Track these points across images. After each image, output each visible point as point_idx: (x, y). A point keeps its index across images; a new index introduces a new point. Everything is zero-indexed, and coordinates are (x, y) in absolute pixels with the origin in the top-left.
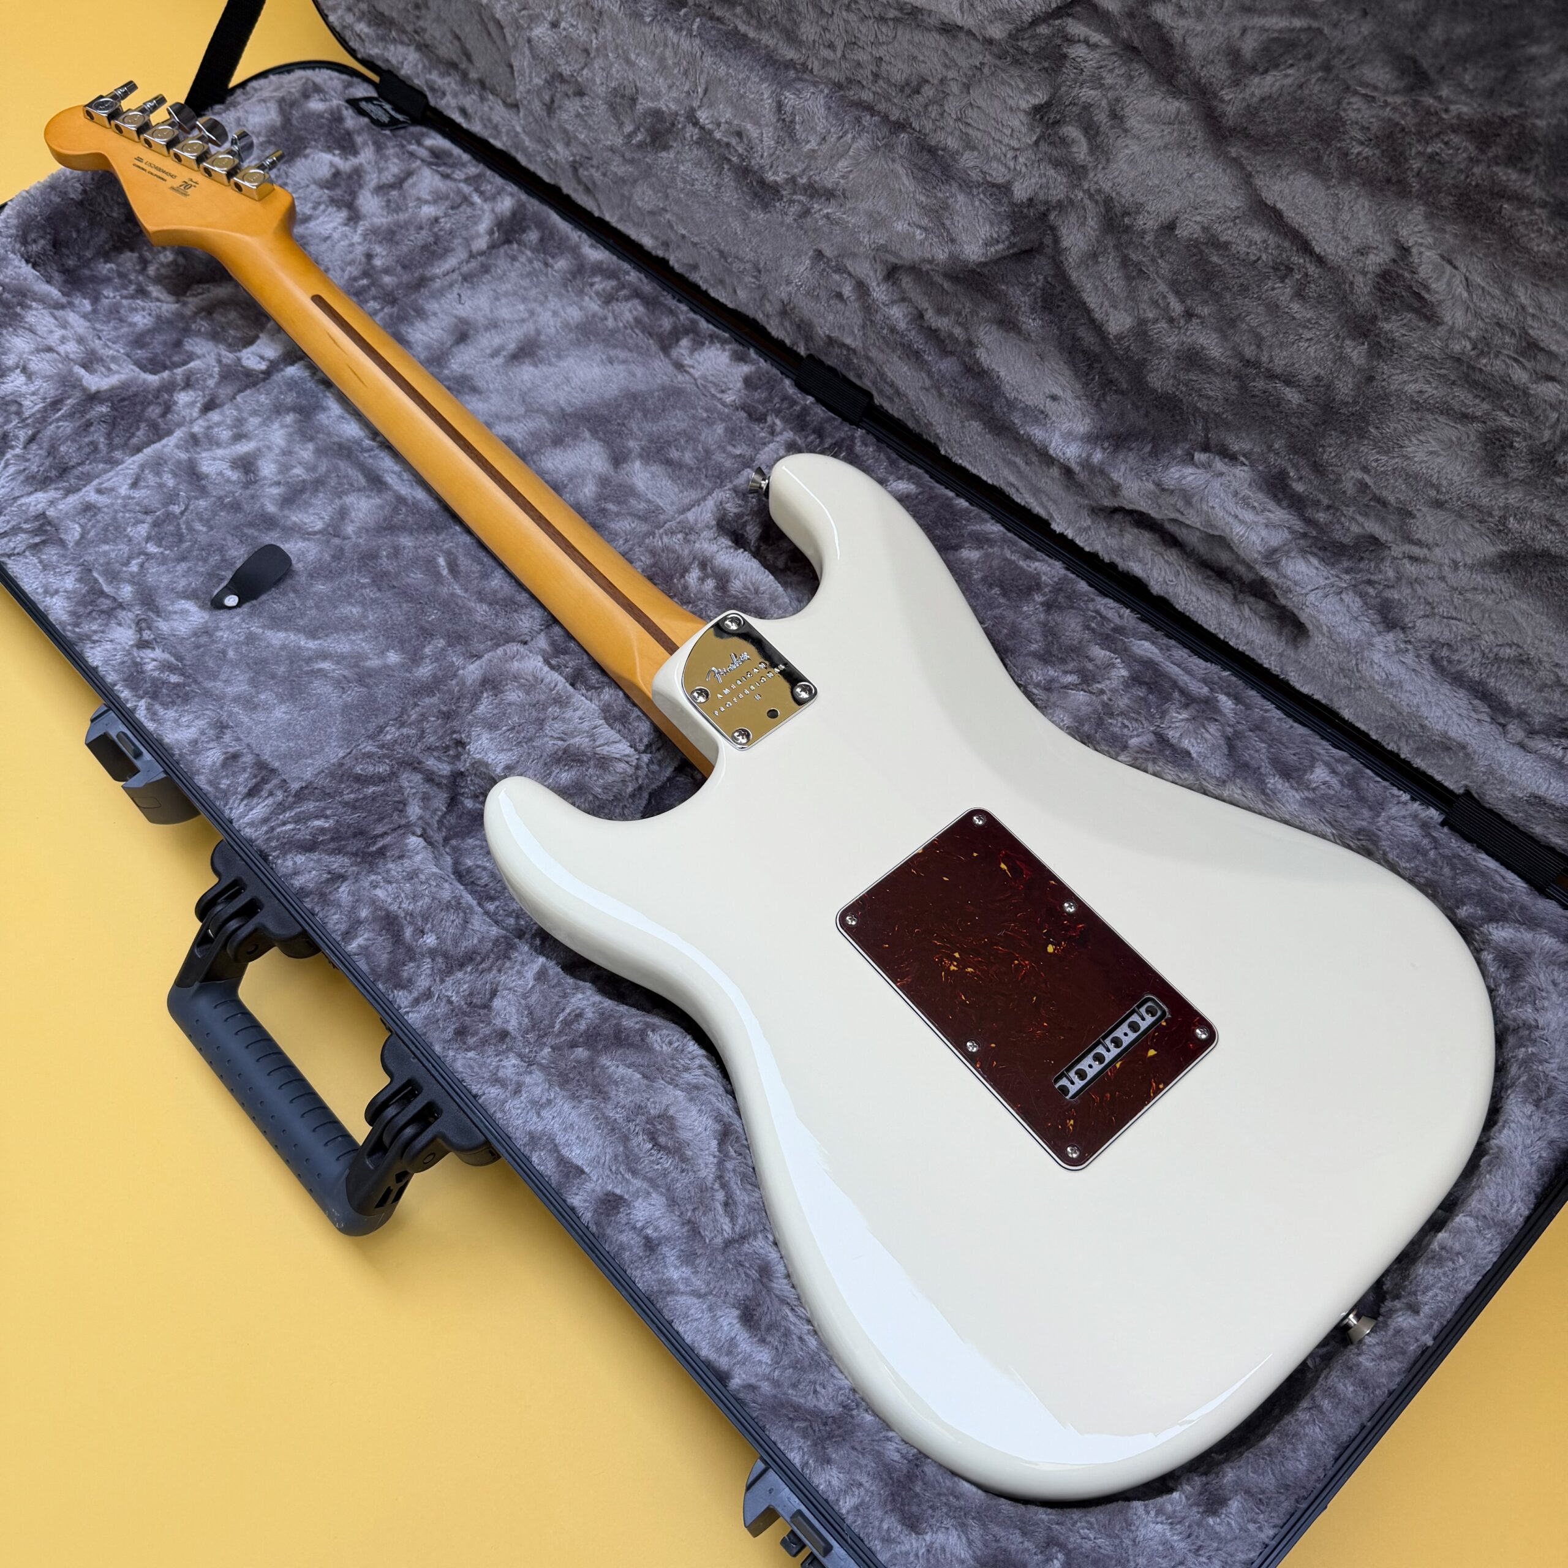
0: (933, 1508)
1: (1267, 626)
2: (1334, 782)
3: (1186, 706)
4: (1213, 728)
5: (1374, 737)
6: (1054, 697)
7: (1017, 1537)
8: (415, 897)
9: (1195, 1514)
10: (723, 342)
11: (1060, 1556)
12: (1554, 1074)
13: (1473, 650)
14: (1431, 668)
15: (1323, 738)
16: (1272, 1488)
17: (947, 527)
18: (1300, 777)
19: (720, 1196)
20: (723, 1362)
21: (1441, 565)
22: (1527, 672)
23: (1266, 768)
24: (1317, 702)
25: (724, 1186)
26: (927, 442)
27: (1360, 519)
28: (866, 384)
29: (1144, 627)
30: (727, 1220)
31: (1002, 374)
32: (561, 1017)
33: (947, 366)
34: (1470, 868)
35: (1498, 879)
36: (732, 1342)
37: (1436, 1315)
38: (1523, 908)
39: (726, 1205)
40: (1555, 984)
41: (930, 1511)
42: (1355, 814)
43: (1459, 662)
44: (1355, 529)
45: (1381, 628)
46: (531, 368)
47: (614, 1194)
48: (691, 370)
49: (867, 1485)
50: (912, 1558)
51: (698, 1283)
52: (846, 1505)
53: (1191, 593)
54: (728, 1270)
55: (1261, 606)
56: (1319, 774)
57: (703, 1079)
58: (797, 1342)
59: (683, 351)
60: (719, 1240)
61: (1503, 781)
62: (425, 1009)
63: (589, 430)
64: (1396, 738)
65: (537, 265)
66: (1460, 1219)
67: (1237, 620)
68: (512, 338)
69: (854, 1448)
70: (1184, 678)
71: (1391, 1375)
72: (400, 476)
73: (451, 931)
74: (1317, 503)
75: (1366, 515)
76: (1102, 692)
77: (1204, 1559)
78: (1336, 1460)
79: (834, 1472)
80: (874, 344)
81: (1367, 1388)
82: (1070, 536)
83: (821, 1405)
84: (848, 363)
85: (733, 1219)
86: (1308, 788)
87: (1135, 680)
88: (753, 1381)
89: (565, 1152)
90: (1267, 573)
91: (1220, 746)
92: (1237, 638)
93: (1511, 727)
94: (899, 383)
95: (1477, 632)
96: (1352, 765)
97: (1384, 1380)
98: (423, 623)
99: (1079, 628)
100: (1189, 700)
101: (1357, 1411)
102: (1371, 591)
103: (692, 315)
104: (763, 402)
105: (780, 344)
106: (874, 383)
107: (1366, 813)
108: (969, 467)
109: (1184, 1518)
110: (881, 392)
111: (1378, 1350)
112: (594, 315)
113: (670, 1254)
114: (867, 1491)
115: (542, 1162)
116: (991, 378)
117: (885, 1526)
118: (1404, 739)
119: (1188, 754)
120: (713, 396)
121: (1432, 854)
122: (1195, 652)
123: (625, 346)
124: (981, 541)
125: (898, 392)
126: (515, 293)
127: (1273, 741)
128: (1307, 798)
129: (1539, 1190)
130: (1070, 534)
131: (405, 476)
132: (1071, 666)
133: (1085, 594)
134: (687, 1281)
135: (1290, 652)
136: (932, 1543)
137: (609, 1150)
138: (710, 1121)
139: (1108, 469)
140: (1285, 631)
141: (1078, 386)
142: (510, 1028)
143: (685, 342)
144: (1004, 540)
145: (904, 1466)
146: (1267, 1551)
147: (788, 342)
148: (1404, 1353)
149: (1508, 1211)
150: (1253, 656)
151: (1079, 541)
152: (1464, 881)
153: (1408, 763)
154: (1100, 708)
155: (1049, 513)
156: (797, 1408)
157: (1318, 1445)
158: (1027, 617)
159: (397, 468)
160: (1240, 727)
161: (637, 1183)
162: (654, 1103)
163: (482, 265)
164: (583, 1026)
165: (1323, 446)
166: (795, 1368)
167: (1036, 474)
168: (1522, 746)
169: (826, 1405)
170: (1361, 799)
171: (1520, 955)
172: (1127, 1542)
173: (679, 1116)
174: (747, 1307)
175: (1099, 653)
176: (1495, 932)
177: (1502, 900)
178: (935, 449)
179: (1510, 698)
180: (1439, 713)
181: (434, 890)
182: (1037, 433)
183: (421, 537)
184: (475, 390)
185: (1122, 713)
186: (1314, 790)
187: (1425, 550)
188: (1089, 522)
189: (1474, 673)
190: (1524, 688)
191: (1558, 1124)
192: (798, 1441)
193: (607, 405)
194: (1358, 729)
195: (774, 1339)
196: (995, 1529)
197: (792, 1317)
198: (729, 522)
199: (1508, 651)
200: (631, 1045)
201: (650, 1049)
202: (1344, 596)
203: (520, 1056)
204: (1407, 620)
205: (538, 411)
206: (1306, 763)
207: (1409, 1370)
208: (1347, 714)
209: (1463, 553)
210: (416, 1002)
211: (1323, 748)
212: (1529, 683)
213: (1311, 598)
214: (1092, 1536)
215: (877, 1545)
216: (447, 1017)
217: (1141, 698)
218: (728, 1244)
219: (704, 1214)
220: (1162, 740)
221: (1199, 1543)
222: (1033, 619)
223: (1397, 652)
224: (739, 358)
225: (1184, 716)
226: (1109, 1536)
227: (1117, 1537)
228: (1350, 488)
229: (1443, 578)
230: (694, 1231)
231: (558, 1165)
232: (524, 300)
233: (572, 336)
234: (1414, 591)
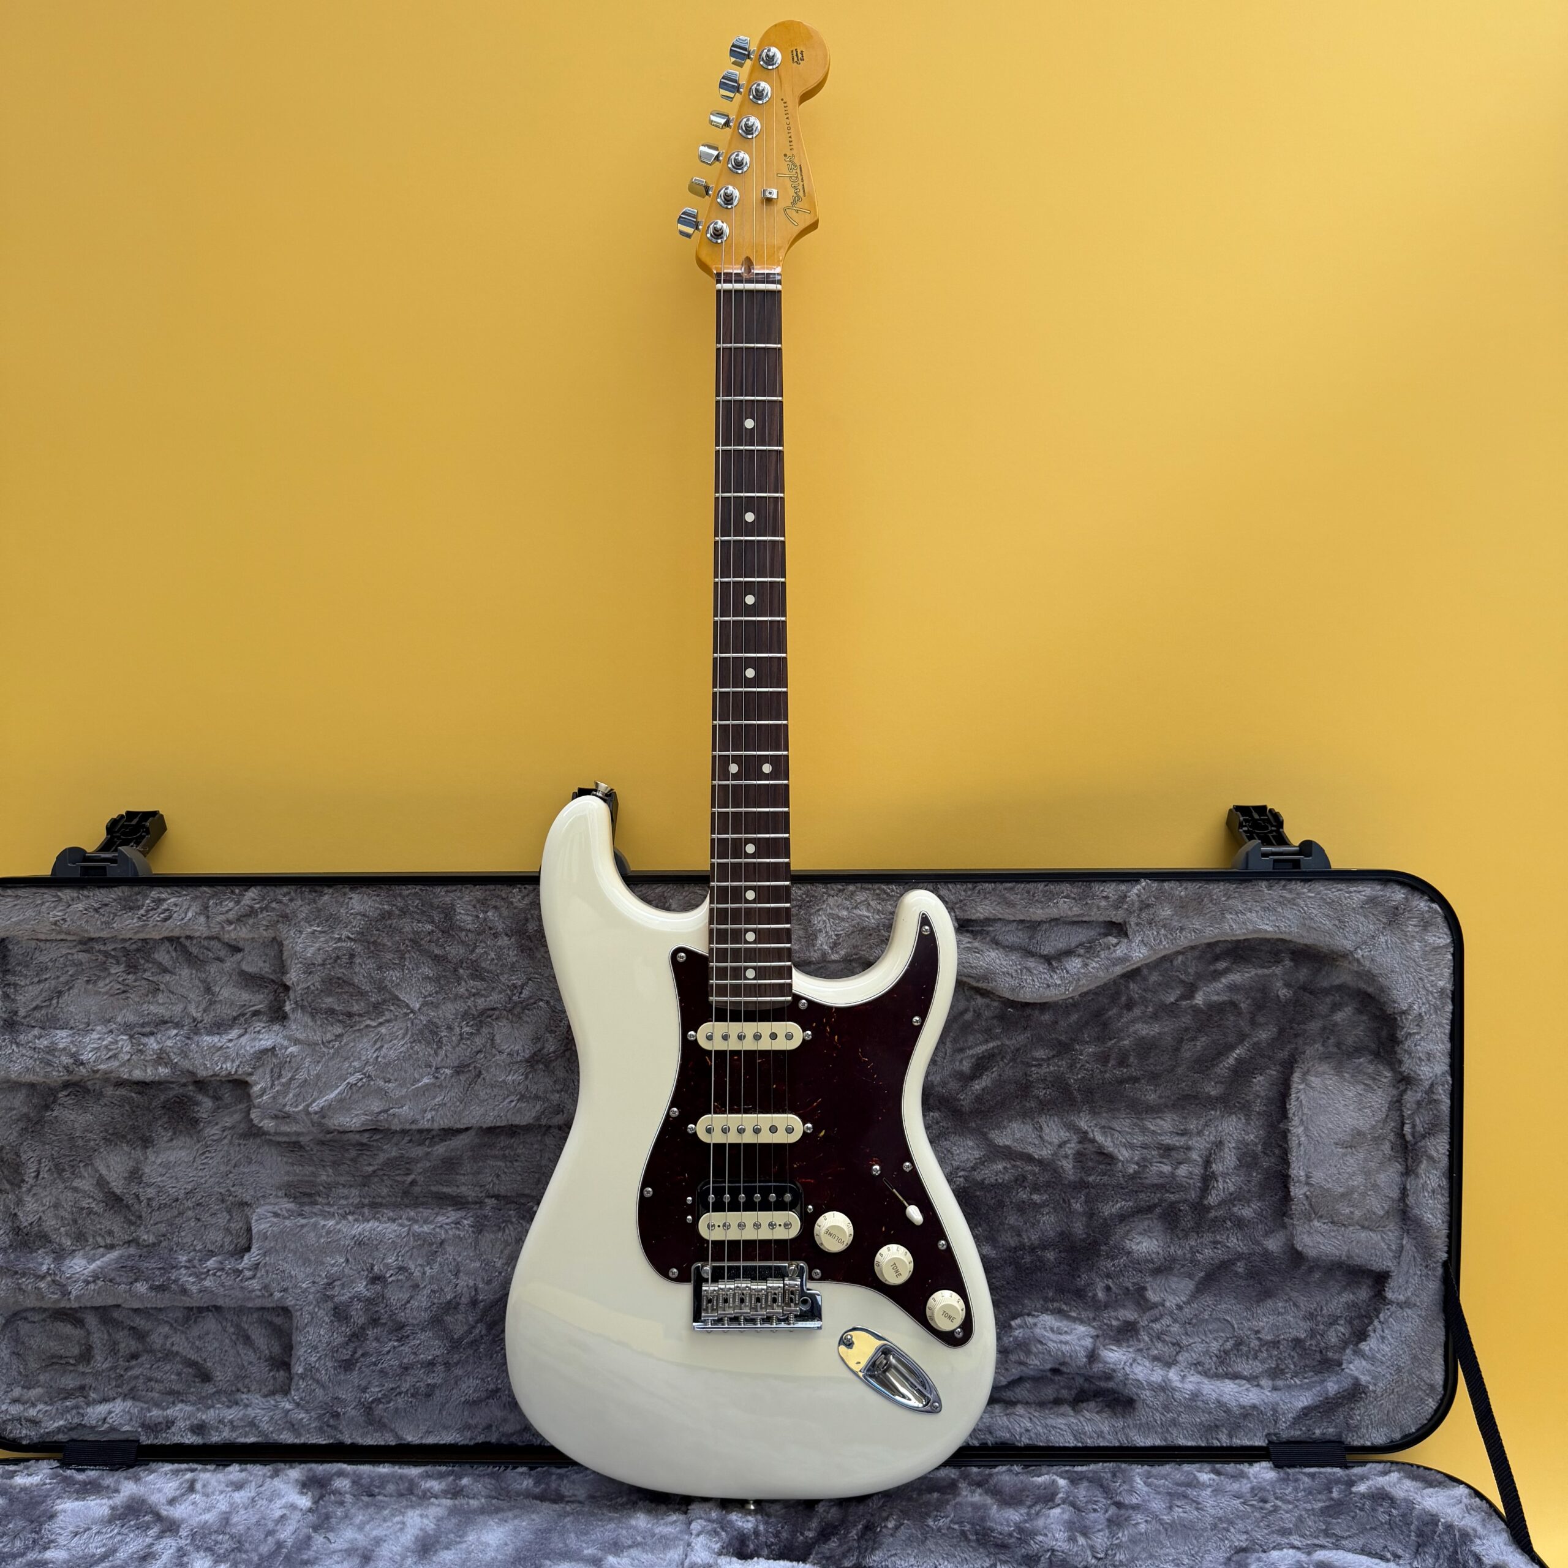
1: (1106, 1415)
2: (1212, 1476)
13: (1209, 1358)
14: (1203, 1376)
18: (1198, 1484)
21: (1171, 1313)
23: (1179, 1489)
24: (1160, 1447)
38: (1351, 1476)
43: (1209, 1369)
45: (1166, 1368)
46: (447, 1551)
63: (546, 1559)
67: (1084, 1425)
87: (1074, 1479)
90: (1097, 1367)
91: (1149, 1491)
92: (1091, 1438)
93: (1261, 1383)
99: (1012, 1477)
102: (1147, 1352)
112: (455, 1506)
118: (1219, 1431)
123: (498, 1510)
126: (372, 1519)
127: (1165, 1478)
133: (981, 1473)
135: (1128, 1421)
140: (1119, 1410)
154: (1070, 1509)
158: (971, 1496)
165: (1079, 1277)
168: (1275, 1389)
170: (1233, 1476)
171: (1381, 1491)
175: (1040, 1479)
176: (1359, 1489)
179: (1246, 1373)
180: (1229, 1396)
185: (1085, 1503)
186: (1210, 1486)
187: (1160, 1308)
189: (1220, 1370)
199: (1229, 1344)
202: (1138, 1360)
204: (1173, 1359)
209: (1179, 1296)
212: (1247, 1358)
213: (1126, 1368)
217: (1088, 1486)
220: (1120, 1505)
222: (974, 1493)
223: (1184, 1377)
232: (385, 1519)
234: (1164, 1341)
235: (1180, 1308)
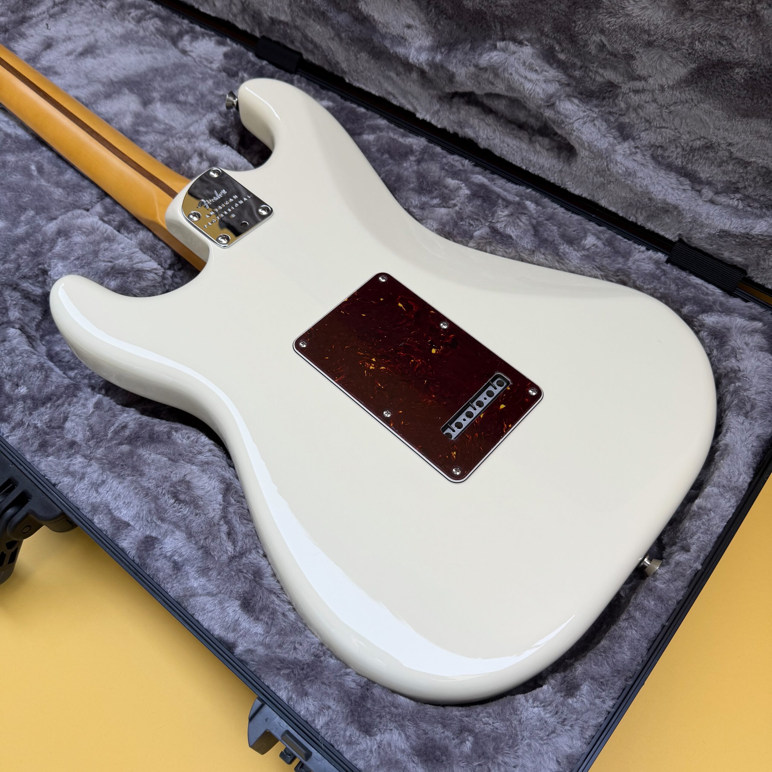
0: (380, 717)
1: (552, 154)
2: (599, 243)
3: (507, 207)
4: (524, 218)
5: (621, 215)
6: (426, 213)
7: (439, 729)
8: (12, 365)
9: (559, 698)
10: (210, 36)
11: (470, 738)
12: (753, 397)
13: (677, 147)
14: (652, 161)
15: (590, 220)
16: (608, 674)
17: (353, 123)
18: (579, 243)
19: (224, 528)
20: (230, 637)
21: (653, 91)
22: (711, 155)
23: (558, 240)
24: (585, 199)
25: (228, 522)
26: (337, 77)
27: (601, 71)
28: (297, 46)
29: (477, 169)
30: (230, 544)
31: (376, 17)
32: (112, 429)
33: (343, 19)
34: (687, 285)
35: (705, 289)
36: (236, 623)
37: (701, 549)
38: (721, 304)
39: (229, 534)
40: (747, 344)
41: (378, 719)
42: (614, 261)
43: (669, 157)
44: (599, 79)
45: (620, 140)
46: (92, 60)
47: (151, 537)
48: (192, 54)
49: (334, 707)
50: (368, 753)
51: (211, 587)
52: (319, 723)
53: (503, 142)
54: (232, 576)
55: (546, 141)
56: (590, 241)
57: (211, 458)
58: (280, 616)
59: (186, 43)
60: (225, 558)
61: (702, 226)
62: (19, 433)
63: (128, 89)
64: (634, 212)
65: (96, 7)
66: (708, 490)
67: (533, 154)
68: (80, 45)
69: (323, 683)
70: (504, 193)
71: (677, 590)
72: (7, 123)
73: (37, 383)
74: (574, 65)
75: (605, 68)
76: (455, 205)
77: (568, 728)
78: (649, 650)
79: (311, 701)
80: (298, 16)
81: (662, 601)
82: (428, 120)
83: (299, 657)
84: (285, 35)
85: (234, 543)
86: (584, 249)
87: (474, 195)
88: (252, 647)
89: (116, 513)
90: (548, 113)
91: (529, 230)
92: (534, 166)
93: (704, 191)
94: (317, 39)
95: (678, 135)
96: (608, 234)
97: (673, 595)
98: (20, 203)
99: (438, 170)
100: (508, 203)
101: (658, 616)
102: (612, 119)
103: (191, 25)
104: (236, 66)
105: (244, 32)
106: (302, 43)
107: (621, 260)
108: (363, 87)
109: (552, 701)
110: (306, 49)
111: (667, 576)
112: (131, 30)
113: (191, 570)
114: (334, 711)
115: (101, 522)
116: (370, 22)
117: (348, 734)
118: (639, 211)
119: (510, 237)
120: (206, 66)
121: (663, 278)
122: (509, 180)
124: (374, 129)
125: (316, 46)
126: (82, 22)
127: (560, 225)
128: (584, 255)
129: (755, 466)
130: (428, 118)
131: (11, 123)
132: (435, 193)
133: (440, 154)
134: (204, 587)
135: (566, 168)
136: (381, 741)
137: (145, 508)
138: (217, 483)
139: (446, 64)
140: (563, 155)
141: (422, 16)
142: (78, 439)
143: (187, 38)
144: (388, 128)
145: (359, 691)
146: (610, 716)
147: (249, 30)
148: (683, 575)
149: (737, 481)
150: (544, 176)
151: (433, 122)
152: (684, 292)
153: (642, 228)
154: (454, 215)
155: (415, 108)
156: (282, 660)
157: (635, 641)
158: (407, 169)
159: (6, 119)
160: (540, 219)
161: (165, 526)
162: (176, 474)
163: (62, 9)
164: (127, 433)
165: (575, 22)
166: (280, 634)
167: (403, 80)
168: (712, 202)
169: (303, 656)
170: (617, 252)
171: (723, 330)
172: (516, 722)
173: (195, 481)
174: (245, 598)
175: (452, 182)
176: (706, 319)
177: (708, 300)
178: (342, 80)
179: (702, 175)
180: (660, 188)
181: (25, 359)
182: (401, 50)
183: (20, 155)
184: (56, 73)
185: (469, 217)
186: (588, 250)
187: (643, 82)
188: (438, 106)
189: (679, 162)
190: (709, 167)
191: (761, 425)
192: (284, 683)
193: (139, 76)
194: (610, 212)
195: (264, 617)
196: (424, 725)
197: (277, 601)
198: (218, 133)
199: (698, 142)
200: (160, 442)
201: (174, 443)
202: (596, 122)
203: (85, 456)
204: (635, 134)
205: (95, 81)
206: (582, 235)
207: (689, 586)
208: (603, 203)
209: (667, 78)
210: (13, 428)
211: (591, 226)
212: (713, 163)
213: (576, 125)
214: (491, 722)
215: (343, 748)
216: (34, 436)
217: (479, 206)
218: (232, 559)
219: (213, 540)
220: (494, 231)
221: (564, 717)
222: (410, 170)
223: (631, 154)
224: (221, 43)
225: (506, 212)
226: (503, 720)
227: (508, 720)
228: (593, 49)
229: (655, 101)
230: (207, 552)
231: (112, 522)
232: (88, 25)
233: (118, 41)
234: (638, 114)
235: (662, 89)
